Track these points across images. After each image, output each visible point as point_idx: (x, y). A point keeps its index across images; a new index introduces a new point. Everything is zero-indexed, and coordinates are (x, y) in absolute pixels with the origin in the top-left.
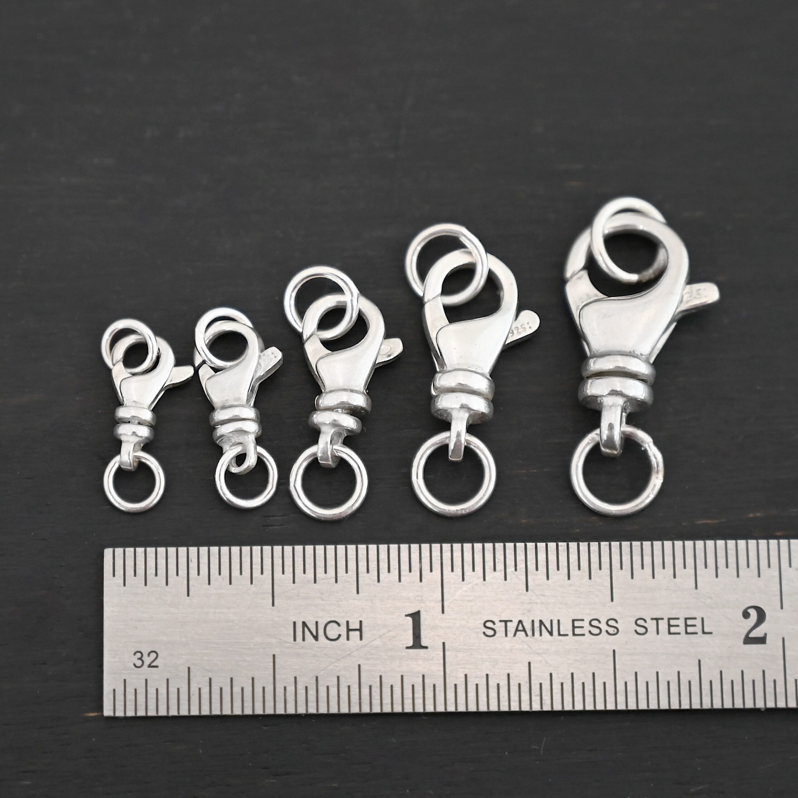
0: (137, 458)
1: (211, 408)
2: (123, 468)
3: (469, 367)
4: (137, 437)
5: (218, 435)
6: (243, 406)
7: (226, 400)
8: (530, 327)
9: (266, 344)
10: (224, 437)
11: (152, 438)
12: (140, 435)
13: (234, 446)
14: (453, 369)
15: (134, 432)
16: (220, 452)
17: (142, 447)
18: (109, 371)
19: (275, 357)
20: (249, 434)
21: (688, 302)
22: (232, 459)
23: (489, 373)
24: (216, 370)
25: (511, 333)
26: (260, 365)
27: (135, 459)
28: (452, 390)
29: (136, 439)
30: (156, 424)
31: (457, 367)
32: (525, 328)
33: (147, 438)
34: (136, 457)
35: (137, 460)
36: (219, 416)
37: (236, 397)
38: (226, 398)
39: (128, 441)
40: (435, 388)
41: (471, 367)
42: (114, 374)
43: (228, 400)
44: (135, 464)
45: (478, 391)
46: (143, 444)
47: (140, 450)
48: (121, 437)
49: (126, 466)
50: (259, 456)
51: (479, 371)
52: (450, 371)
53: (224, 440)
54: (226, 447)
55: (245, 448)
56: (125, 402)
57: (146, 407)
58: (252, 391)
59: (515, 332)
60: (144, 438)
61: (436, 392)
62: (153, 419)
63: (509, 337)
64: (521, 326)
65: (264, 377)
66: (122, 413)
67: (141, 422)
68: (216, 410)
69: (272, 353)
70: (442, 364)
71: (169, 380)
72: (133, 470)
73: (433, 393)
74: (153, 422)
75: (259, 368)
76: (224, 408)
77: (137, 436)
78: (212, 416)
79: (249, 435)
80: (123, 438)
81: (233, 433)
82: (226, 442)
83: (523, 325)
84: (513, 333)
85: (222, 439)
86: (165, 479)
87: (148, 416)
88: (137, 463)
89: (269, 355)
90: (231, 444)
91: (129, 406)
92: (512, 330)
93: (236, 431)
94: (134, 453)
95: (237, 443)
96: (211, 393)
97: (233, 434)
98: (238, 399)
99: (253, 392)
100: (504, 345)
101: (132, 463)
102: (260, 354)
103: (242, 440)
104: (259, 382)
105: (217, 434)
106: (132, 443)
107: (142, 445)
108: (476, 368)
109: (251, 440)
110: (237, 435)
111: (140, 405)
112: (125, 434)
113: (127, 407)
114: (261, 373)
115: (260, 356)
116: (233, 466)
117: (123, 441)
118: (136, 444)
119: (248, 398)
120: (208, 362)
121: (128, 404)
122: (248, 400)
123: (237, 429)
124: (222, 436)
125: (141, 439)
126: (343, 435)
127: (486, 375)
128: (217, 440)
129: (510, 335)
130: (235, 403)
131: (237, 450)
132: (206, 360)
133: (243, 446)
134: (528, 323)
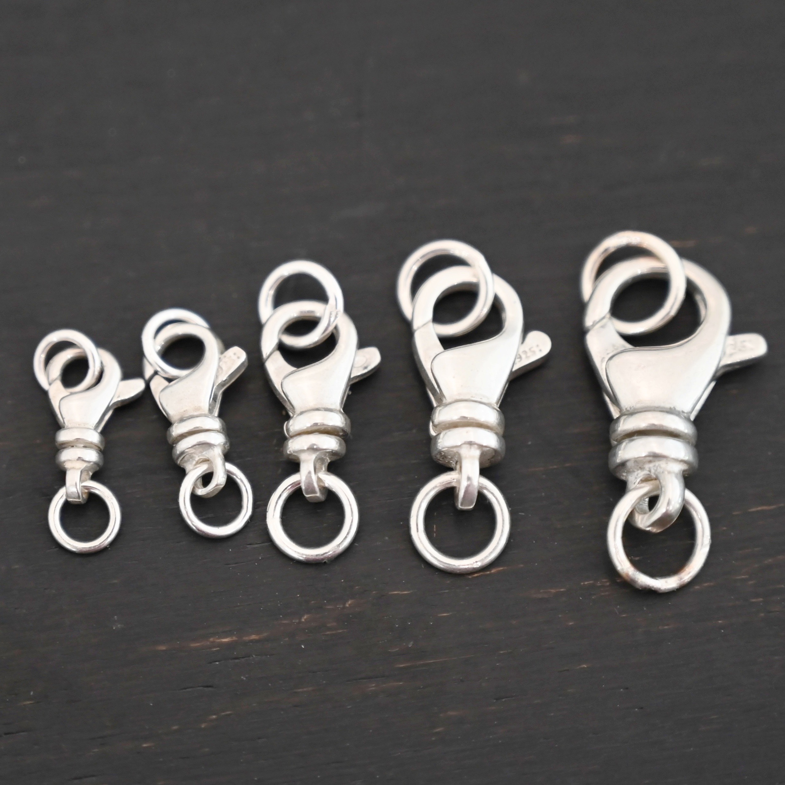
0: (87, 489)
1: (167, 423)
2: (70, 501)
3: (472, 397)
4: (83, 462)
5: (178, 452)
6: (205, 416)
7: (185, 411)
8: (540, 350)
9: (227, 345)
10: (185, 454)
11: (101, 464)
12: (87, 460)
13: (198, 464)
14: (453, 400)
15: (79, 458)
16: (182, 473)
17: (90, 476)
18: (45, 394)
19: (238, 358)
20: (215, 446)
21: (731, 355)
22: (197, 480)
23: (497, 403)
24: (169, 380)
25: (518, 358)
26: (221, 368)
27: (84, 489)
28: (454, 425)
29: (83, 465)
30: (105, 448)
31: (458, 398)
32: (534, 352)
33: (95, 463)
34: (85, 487)
35: (86, 491)
36: (176, 430)
37: (196, 407)
38: (185, 409)
39: (73, 468)
40: (435, 426)
41: (474, 397)
42: (51, 395)
43: (186, 410)
44: (85, 496)
45: (485, 423)
46: (91, 472)
47: (89, 479)
48: (64, 464)
49: (74, 498)
50: (228, 473)
51: (484, 400)
52: (450, 403)
53: (186, 459)
54: (188, 467)
55: (211, 466)
56: (67, 424)
57: (91, 427)
58: (215, 399)
59: (523, 356)
60: (92, 463)
61: (436, 432)
62: (101, 442)
63: (516, 362)
64: (530, 349)
65: (227, 383)
66: (63, 436)
67: (87, 445)
68: (173, 424)
69: (235, 354)
70: (440, 398)
71: (116, 396)
72: (83, 502)
73: (433, 433)
74: (102, 444)
75: (220, 372)
76: (182, 420)
77: (83, 460)
78: (170, 433)
79: (214, 448)
80: (67, 465)
81: (195, 447)
82: (188, 460)
83: (532, 348)
84: (520, 358)
85: (184, 457)
86: (120, 510)
87: (95, 437)
88: (86, 494)
89: (230, 357)
90: (194, 462)
91: (72, 428)
92: (519, 355)
93: (198, 445)
94: (82, 483)
95: (201, 460)
96: (167, 405)
97: (195, 449)
98: (198, 409)
99: (215, 401)
100: (512, 373)
101: (80, 495)
102: (220, 357)
103: (207, 456)
104: (222, 389)
105: (176, 452)
106: (78, 469)
107: (91, 474)
108: (481, 398)
109: (217, 455)
110: (201, 450)
111: (84, 425)
112: (69, 460)
113: (69, 428)
114: (224, 377)
115: (220, 358)
116: (199, 488)
117: (68, 468)
118: (83, 471)
119: (211, 408)
120: (161, 373)
121: (70, 426)
122: (211, 411)
123: (200, 442)
124: (182, 453)
125: (89, 465)
126: (326, 461)
127: (493, 405)
128: (178, 458)
129: (517, 360)
130: (196, 413)
131: (202, 469)
132: (159, 369)
133: (208, 464)
134: (538, 346)
